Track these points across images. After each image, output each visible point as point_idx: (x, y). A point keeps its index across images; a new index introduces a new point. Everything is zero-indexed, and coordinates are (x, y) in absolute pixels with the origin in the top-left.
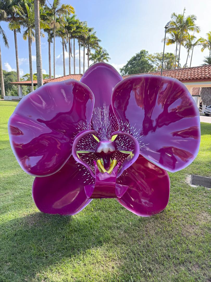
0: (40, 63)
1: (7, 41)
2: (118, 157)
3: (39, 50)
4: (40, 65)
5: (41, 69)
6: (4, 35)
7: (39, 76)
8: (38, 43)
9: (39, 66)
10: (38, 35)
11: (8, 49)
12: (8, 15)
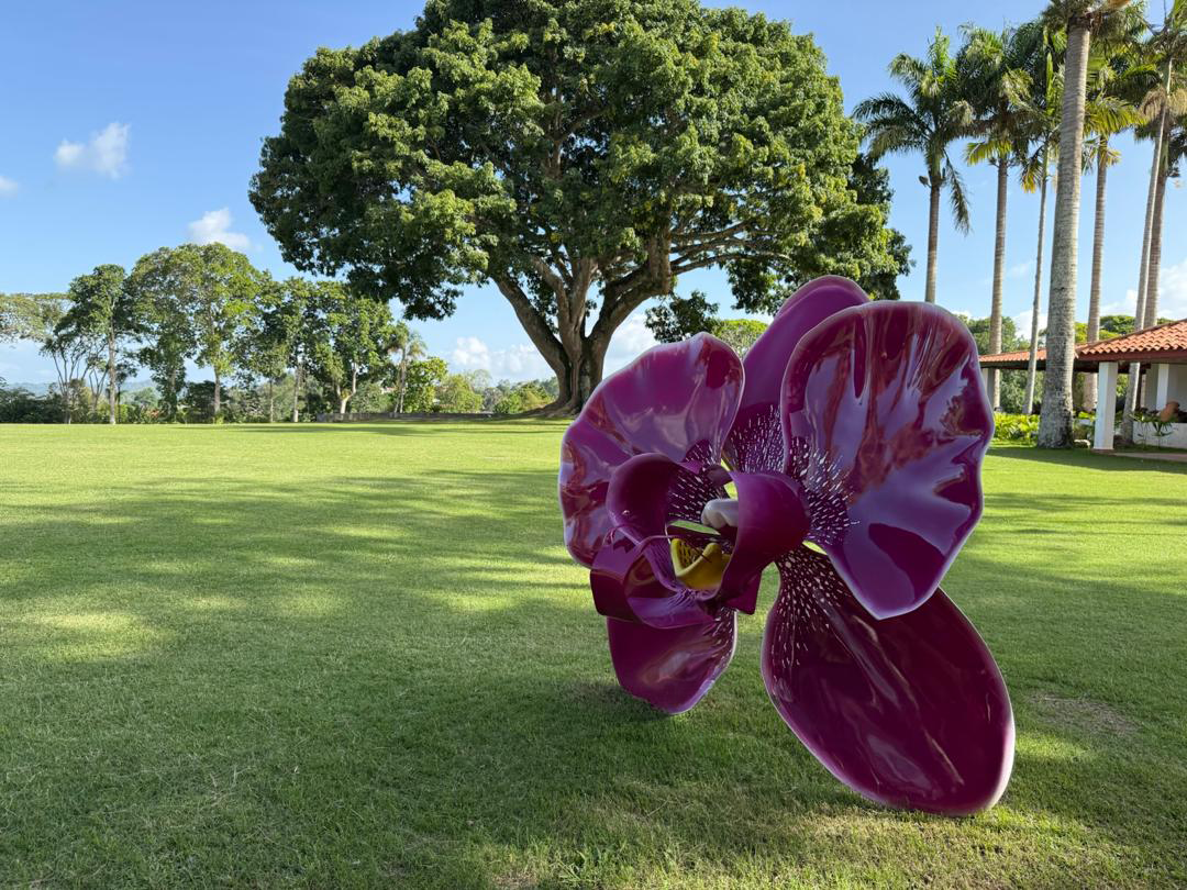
0: (1067, 274)
1: (968, 207)
2: (800, 563)
3: (1069, 223)
4: (1068, 282)
5: (1069, 300)
6: (958, 187)
7: (1057, 328)
8: (1066, 196)
9: (1063, 285)
10: (1069, 166)
11: (963, 235)
12: (979, 110)
